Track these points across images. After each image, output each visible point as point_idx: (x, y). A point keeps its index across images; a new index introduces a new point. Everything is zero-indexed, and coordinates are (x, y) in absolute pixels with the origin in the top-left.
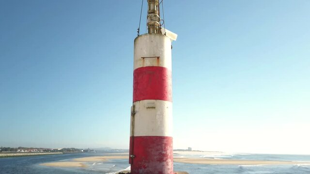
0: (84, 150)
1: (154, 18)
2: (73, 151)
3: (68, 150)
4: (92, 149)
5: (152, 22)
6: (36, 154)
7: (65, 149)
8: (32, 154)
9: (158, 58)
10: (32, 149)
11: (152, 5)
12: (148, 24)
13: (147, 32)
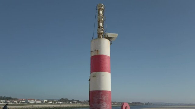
0: (146, 104)
1: (99, 30)
2: (138, 104)
3: (136, 103)
4: (151, 103)
5: (99, 32)
6: (117, 105)
7: (134, 103)
8: (115, 105)
9: (98, 51)
10: (115, 102)
11: (99, 23)
12: (97, 33)
13: (97, 37)
